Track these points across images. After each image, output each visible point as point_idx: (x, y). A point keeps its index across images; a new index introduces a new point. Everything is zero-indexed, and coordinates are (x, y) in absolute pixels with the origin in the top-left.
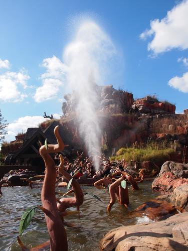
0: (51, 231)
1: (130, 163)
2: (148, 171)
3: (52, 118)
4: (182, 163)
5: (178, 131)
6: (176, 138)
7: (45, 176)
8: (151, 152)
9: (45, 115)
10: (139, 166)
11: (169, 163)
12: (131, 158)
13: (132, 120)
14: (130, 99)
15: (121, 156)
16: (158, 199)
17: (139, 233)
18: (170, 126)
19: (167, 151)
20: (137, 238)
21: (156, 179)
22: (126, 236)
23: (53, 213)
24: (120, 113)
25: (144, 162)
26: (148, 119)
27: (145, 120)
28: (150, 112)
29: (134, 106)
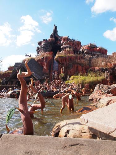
0: (24, 121)
1: (77, 85)
2: (88, 89)
3: (30, 56)
4: (108, 85)
5: (108, 66)
6: (106, 70)
7: (21, 91)
8: (90, 78)
9: (26, 55)
10: (83, 87)
11: (100, 85)
12: (78, 82)
13: (80, 58)
14: (79, 46)
15: (72, 81)
16: (91, 106)
18: (103, 63)
19: (100, 78)
21: (92, 94)
24: (73, 54)
25: (86, 84)
26: (90, 58)
27: (88, 59)
28: (91, 54)
29: (81, 50)
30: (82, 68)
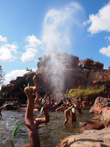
0: (31, 137)
1: (76, 98)
2: (88, 102)
3: (31, 71)
4: (108, 98)
5: (105, 79)
6: (103, 83)
8: (89, 91)
9: (27, 69)
10: (82, 100)
11: (100, 98)
12: (77, 95)
13: (78, 72)
15: (71, 94)
16: (94, 119)
17: (83, 139)
18: (100, 76)
19: (98, 91)
20: (82, 142)
21: (92, 108)
22: (75, 141)
23: (32, 127)
24: (71, 68)
25: (85, 97)
26: (88, 72)
27: (85, 73)
28: (89, 68)
29: (79, 64)
30: (80, 81)
